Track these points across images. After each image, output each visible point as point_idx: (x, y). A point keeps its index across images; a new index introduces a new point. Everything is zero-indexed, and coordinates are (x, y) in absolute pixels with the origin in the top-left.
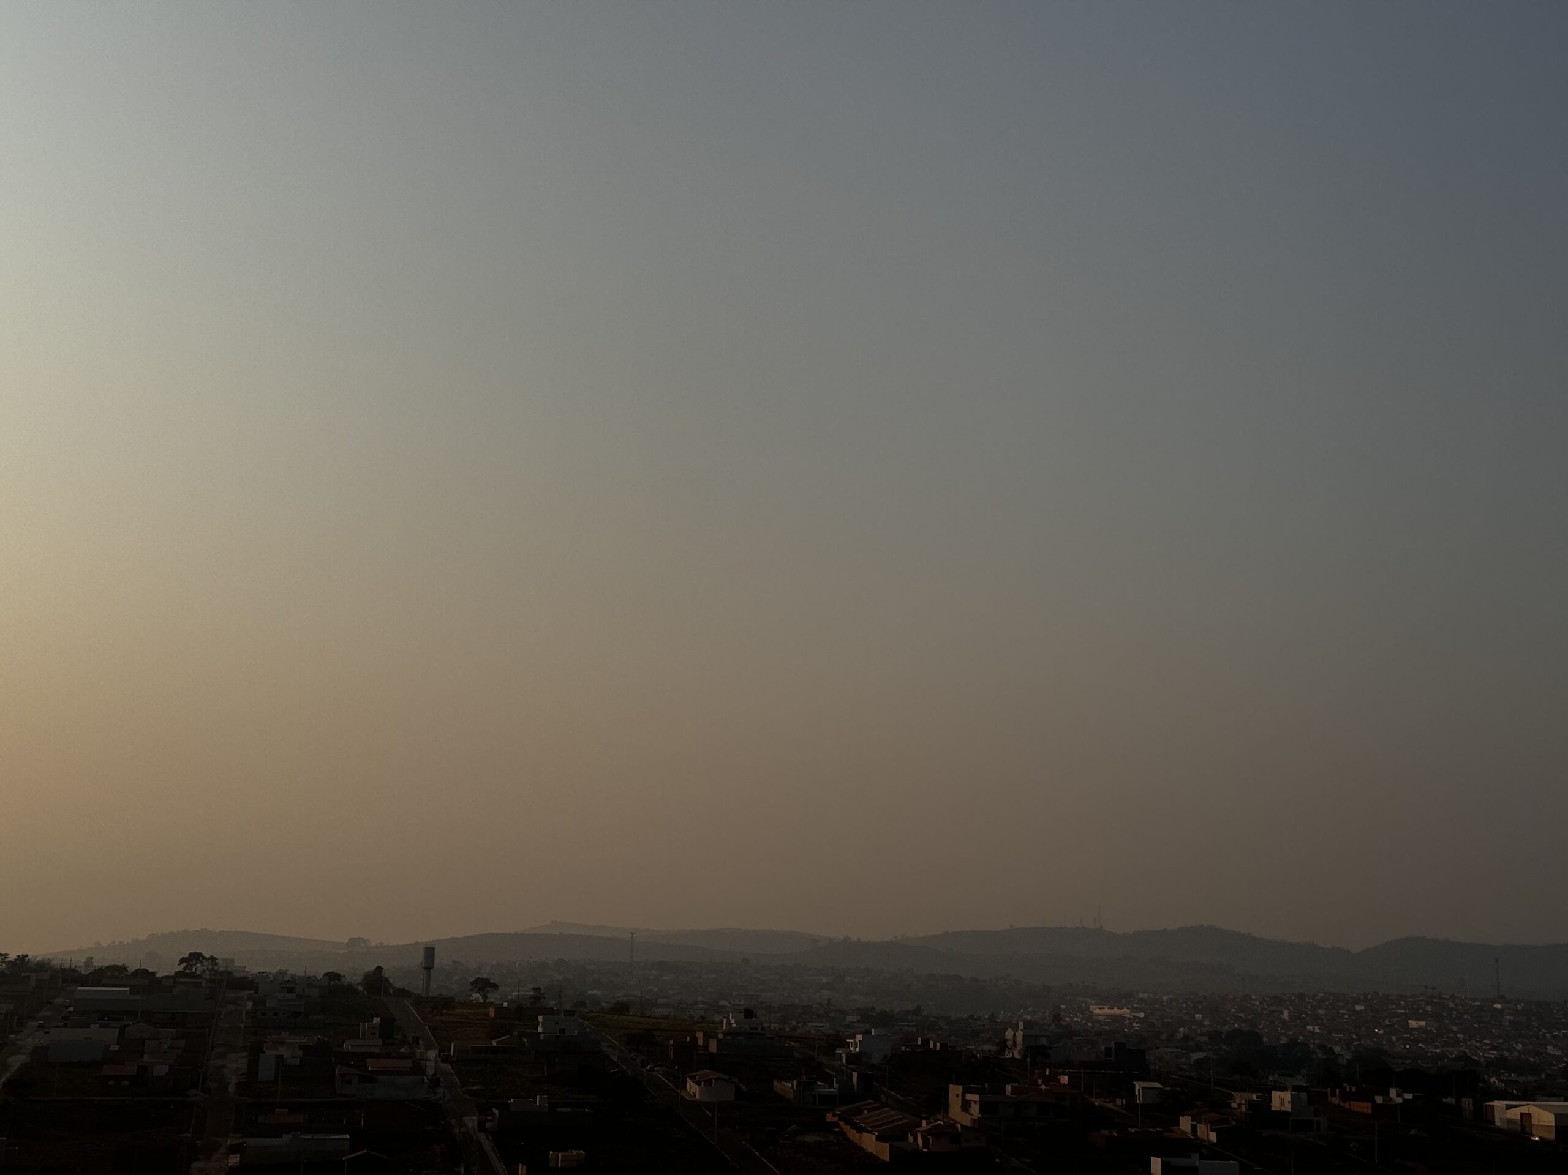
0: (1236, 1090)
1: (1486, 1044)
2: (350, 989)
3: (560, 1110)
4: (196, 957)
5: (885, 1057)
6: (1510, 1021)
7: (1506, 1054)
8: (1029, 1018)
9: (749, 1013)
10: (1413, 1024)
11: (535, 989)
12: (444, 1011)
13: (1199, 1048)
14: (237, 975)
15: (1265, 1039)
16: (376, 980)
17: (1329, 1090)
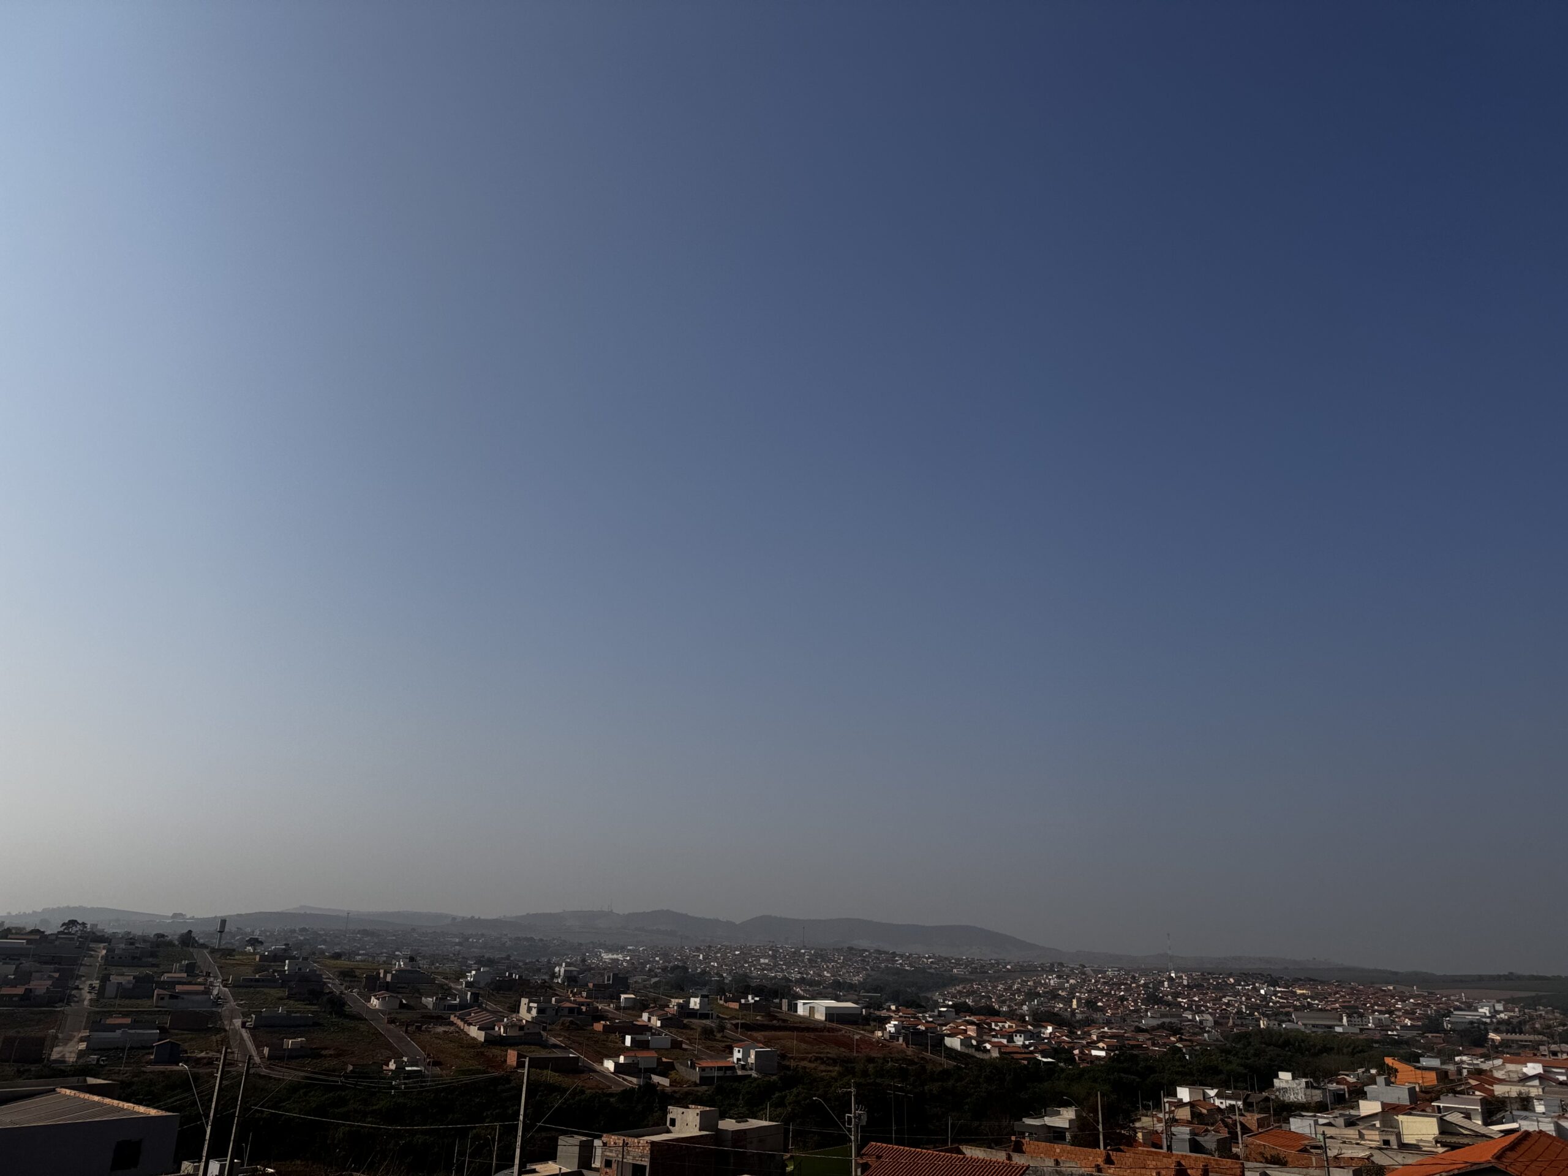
0: (673, 998)
1: (796, 971)
2: (170, 944)
3: (293, 1015)
4: (73, 923)
5: (487, 983)
6: (807, 958)
7: (805, 976)
8: (569, 960)
9: (412, 959)
10: (762, 961)
11: (285, 945)
12: (228, 957)
13: (656, 976)
14: (99, 934)
15: (690, 970)
16: (187, 939)
17: (719, 997)
